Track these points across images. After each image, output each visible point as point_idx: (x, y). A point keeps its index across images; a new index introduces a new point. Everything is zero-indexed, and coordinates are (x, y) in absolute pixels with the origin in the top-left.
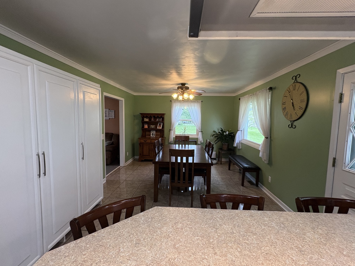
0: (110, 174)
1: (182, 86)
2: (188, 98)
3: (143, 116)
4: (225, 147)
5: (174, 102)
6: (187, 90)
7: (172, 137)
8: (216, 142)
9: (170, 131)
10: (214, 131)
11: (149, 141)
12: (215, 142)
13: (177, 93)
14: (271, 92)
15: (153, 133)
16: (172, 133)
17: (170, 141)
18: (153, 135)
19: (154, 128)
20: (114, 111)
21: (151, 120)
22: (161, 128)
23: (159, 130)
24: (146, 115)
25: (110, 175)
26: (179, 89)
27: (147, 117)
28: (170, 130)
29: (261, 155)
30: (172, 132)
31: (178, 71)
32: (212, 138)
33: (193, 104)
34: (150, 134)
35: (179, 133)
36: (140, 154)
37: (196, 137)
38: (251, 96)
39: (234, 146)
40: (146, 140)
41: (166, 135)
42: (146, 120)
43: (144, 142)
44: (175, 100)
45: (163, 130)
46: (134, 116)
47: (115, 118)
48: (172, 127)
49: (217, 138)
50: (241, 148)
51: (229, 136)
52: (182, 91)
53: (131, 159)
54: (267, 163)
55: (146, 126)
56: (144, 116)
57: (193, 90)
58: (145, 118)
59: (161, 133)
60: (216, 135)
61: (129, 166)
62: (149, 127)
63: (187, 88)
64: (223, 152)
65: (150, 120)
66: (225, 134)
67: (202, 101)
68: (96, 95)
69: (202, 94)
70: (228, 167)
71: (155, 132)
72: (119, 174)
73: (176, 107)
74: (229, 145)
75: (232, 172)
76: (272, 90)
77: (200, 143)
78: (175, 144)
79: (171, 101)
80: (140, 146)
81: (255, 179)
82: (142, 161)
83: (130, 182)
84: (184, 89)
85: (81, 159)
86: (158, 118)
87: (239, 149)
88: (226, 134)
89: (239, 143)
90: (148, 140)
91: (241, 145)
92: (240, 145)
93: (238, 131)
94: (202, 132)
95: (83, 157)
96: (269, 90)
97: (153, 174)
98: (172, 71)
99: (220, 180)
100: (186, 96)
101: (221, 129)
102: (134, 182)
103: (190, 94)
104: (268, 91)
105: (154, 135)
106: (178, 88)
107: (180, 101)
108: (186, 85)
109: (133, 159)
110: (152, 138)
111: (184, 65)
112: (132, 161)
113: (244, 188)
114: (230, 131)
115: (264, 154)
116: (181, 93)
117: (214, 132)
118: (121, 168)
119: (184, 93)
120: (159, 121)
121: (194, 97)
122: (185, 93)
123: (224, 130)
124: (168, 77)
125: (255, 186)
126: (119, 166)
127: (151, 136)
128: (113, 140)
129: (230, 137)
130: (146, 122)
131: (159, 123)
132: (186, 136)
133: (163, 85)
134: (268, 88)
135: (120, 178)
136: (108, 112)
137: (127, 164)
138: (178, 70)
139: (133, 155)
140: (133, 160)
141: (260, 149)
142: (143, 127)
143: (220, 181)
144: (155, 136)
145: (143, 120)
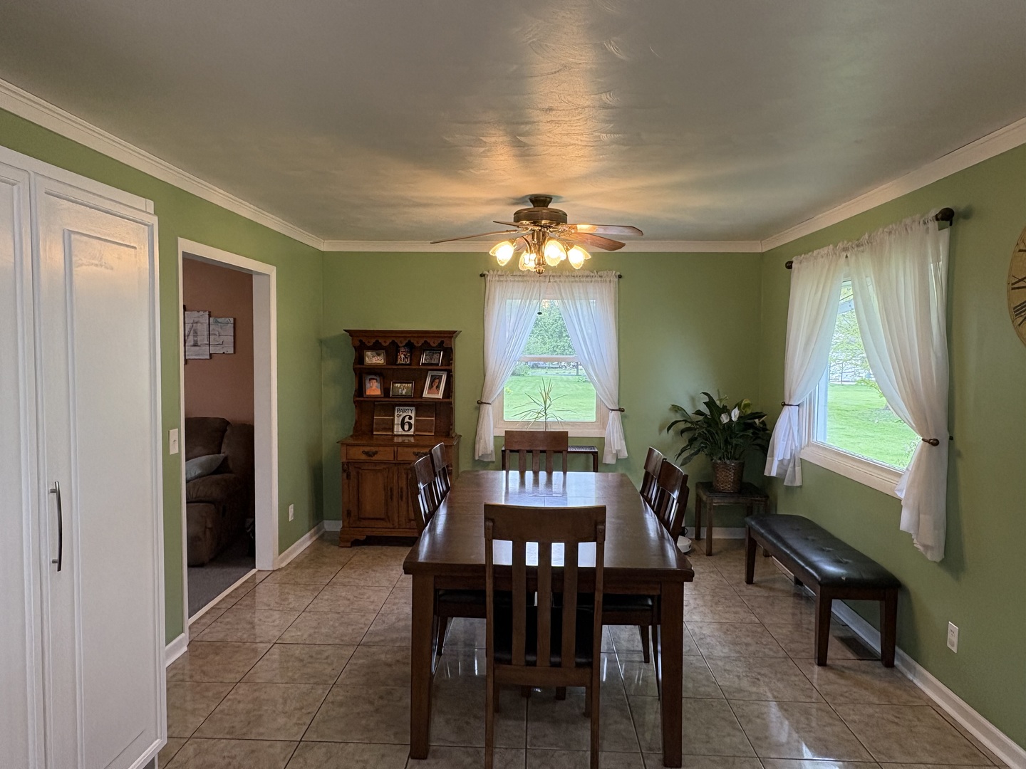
0: (207, 613)
1: (536, 209)
2: (561, 261)
3: (361, 341)
4: (726, 480)
5: (497, 278)
6: (558, 224)
7: (490, 434)
8: (685, 455)
9: (478, 409)
10: (676, 409)
11: (385, 454)
12: (680, 455)
13: (512, 241)
14: (946, 232)
15: (404, 417)
16: (489, 416)
17: (480, 450)
18: (406, 427)
19: (409, 397)
20: (232, 320)
21: (397, 360)
22: (440, 395)
23: (434, 404)
24: (374, 341)
25: (208, 616)
26: (524, 222)
27: (376, 348)
28: (480, 403)
29: (906, 520)
30: (489, 412)
31: (522, 139)
32: (668, 436)
33: (581, 291)
34: (393, 420)
35: (517, 418)
36: (349, 513)
37: (594, 433)
38: (845, 249)
39: (766, 474)
40: (374, 449)
41: (460, 426)
42: (374, 359)
43: (364, 457)
44: (499, 273)
45: (451, 403)
46: (321, 342)
47: (235, 352)
48: (487, 390)
49: (686, 436)
50: (798, 483)
51: (745, 430)
52: (537, 228)
53: (307, 535)
54: (938, 559)
55: (374, 388)
56: (363, 341)
57: (583, 228)
58: (369, 353)
59: (440, 417)
60: (682, 426)
61: (295, 568)
62: (386, 391)
63: (560, 218)
64: (717, 501)
65: (391, 359)
66: (724, 419)
67: (620, 277)
68: (134, 248)
69: (624, 245)
70: (743, 569)
71: (413, 415)
72: (252, 607)
73: (508, 301)
74: (742, 466)
75: (764, 593)
76: (951, 224)
77: (614, 462)
78: (504, 468)
79: (482, 275)
80: (348, 477)
81: (879, 634)
82: (356, 543)
83: (297, 651)
84: (543, 222)
85: (49, 568)
86: (424, 350)
87: (790, 489)
88: (731, 420)
89: (789, 461)
90: (381, 448)
91: (798, 469)
92: (794, 471)
93: (786, 408)
94: (621, 410)
95: (57, 558)
96: (936, 222)
97: (408, 609)
98: (493, 139)
99: (713, 636)
100: (554, 252)
101: (707, 400)
102: (319, 653)
103: (572, 246)
104: (933, 225)
105: (410, 428)
106: (518, 217)
107: (524, 276)
108: (551, 206)
109: (316, 533)
110: (400, 440)
111: (551, 109)
112: (309, 543)
113: (831, 676)
114: (747, 406)
115: (922, 516)
116: (529, 239)
117: (676, 411)
118: (260, 577)
119: (544, 240)
120: (431, 366)
121: (590, 257)
122: (551, 238)
123: (721, 400)
124: (472, 168)
125: (879, 663)
126: (254, 571)
127: (398, 429)
128: (225, 451)
129: (750, 433)
130: (375, 371)
131: (430, 373)
132: (549, 430)
133: (449, 205)
134: (934, 212)
135: (257, 631)
136: (205, 326)
137: (289, 560)
138: (519, 136)
139: (317, 514)
140: (314, 538)
141: (901, 495)
142: (360, 390)
143: (713, 641)
144: (412, 430)
145: (360, 359)
